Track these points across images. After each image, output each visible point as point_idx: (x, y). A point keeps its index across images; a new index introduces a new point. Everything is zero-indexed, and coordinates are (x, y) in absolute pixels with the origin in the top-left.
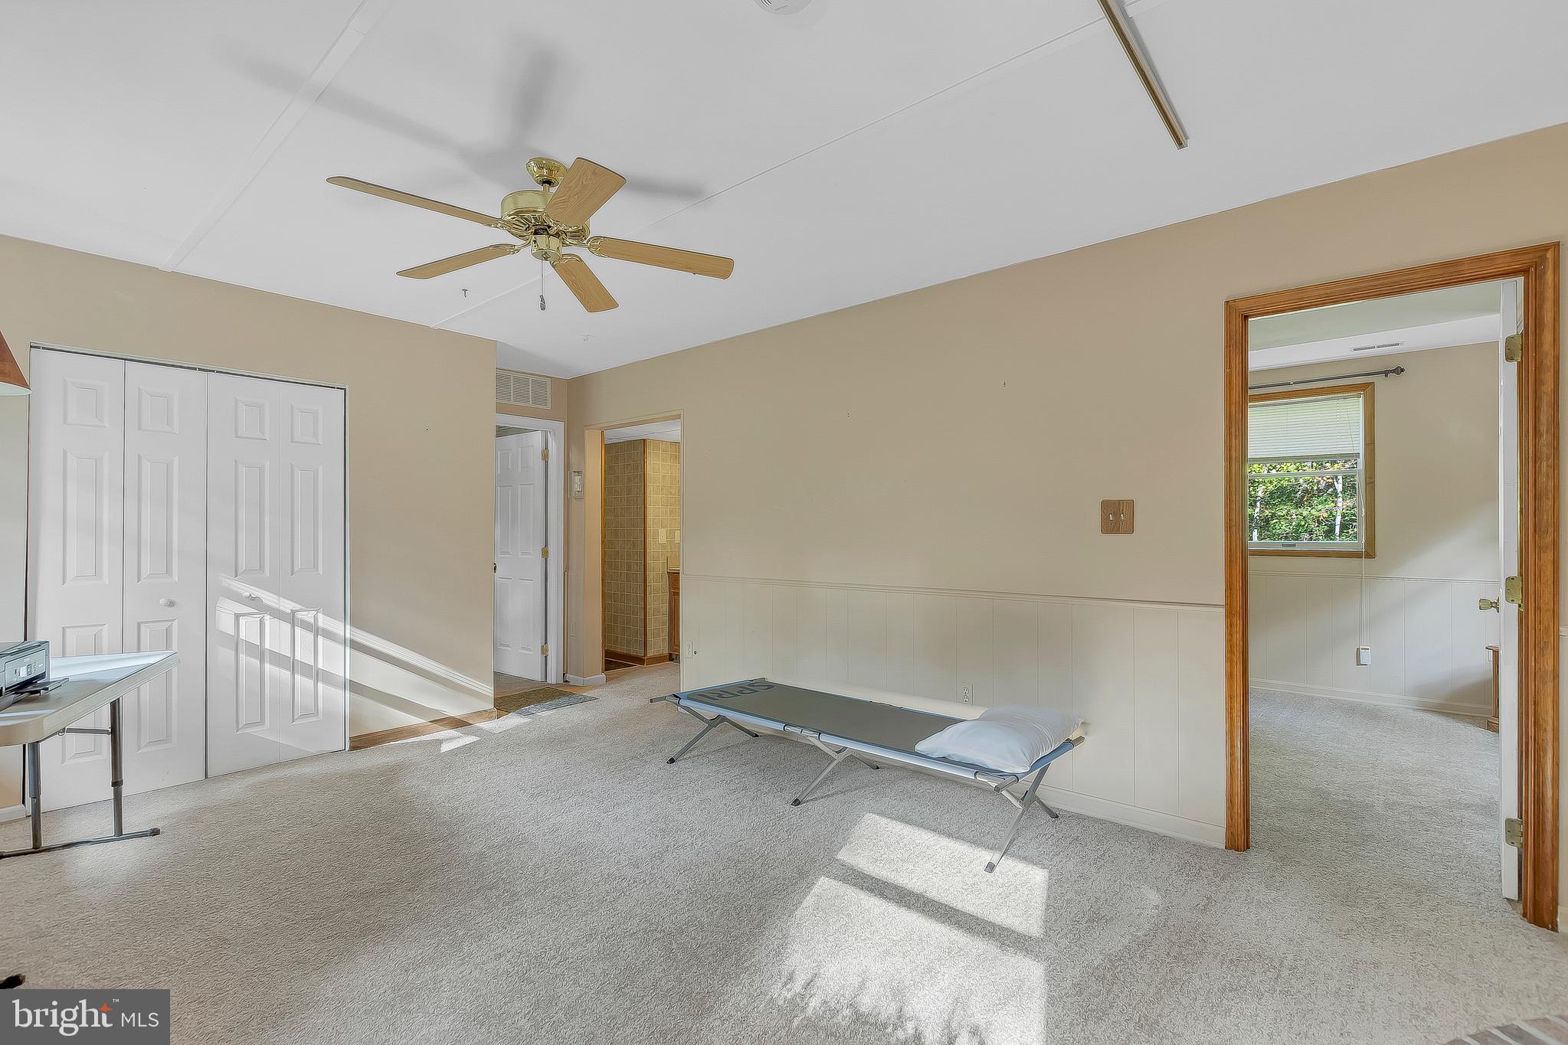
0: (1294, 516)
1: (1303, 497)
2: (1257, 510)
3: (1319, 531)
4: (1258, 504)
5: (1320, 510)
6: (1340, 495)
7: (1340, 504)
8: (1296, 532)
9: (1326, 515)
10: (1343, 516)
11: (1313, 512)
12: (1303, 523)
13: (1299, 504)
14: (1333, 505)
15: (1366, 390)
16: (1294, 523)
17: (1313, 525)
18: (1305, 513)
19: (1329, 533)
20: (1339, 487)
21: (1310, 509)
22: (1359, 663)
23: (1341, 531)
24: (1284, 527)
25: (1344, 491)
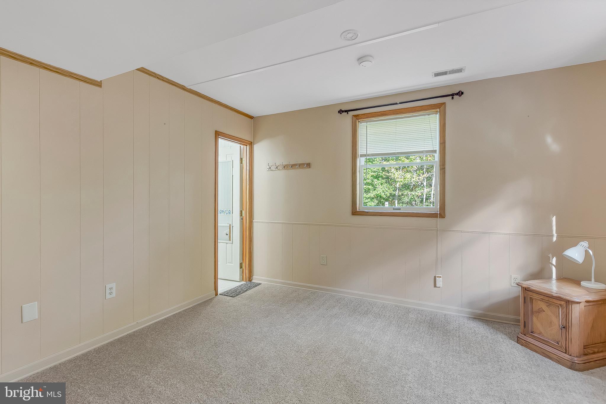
0: (410, 195)
1: (413, 187)
2: (397, 192)
3: (418, 200)
4: (397, 190)
5: (418, 192)
6: (425, 187)
7: (425, 190)
8: (410, 201)
9: (420, 194)
10: (426, 195)
11: (416, 193)
12: (413, 198)
13: (412, 190)
14: (423, 190)
15: (440, 108)
16: (410, 198)
17: (416, 199)
18: (413, 194)
19: (422, 201)
20: (425, 184)
21: (415, 192)
22: (435, 286)
23: (426, 201)
24: (406, 199)
25: (427, 186)
